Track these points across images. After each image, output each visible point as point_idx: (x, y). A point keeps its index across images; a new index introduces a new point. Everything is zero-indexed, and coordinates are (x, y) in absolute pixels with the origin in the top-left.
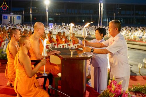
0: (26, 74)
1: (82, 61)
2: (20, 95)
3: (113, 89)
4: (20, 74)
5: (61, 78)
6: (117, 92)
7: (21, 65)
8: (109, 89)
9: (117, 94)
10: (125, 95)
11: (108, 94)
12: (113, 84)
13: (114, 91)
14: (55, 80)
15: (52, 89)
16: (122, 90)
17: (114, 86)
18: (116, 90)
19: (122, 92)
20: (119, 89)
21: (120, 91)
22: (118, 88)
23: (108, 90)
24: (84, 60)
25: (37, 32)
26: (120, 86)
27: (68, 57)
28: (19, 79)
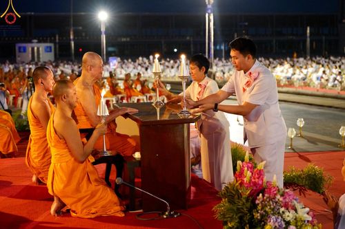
0: (72, 155)
1: (181, 126)
2: (59, 199)
3: (246, 180)
4: (58, 156)
5: (140, 162)
6: (255, 184)
8: (238, 179)
9: (255, 188)
10: (270, 189)
11: (237, 190)
12: (246, 169)
13: (250, 183)
14: (128, 166)
15: (123, 184)
16: (265, 179)
17: (249, 174)
18: (253, 180)
19: (265, 184)
20: (258, 178)
21: (260, 183)
22: (256, 176)
23: (237, 181)
24: (186, 125)
26: (260, 173)
28: (58, 167)
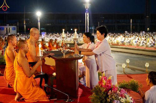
0: (25, 74)
1: (74, 60)
2: (19, 94)
3: (104, 84)
4: (19, 74)
5: (56, 77)
6: (108, 86)
7: (20, 66)
8: (100, 84)
9: (107, 88)
10: (114, 88)
11: (100, 89)
12: (103, 79)
13: (105, 85)
14: (50, 79)
15: (48, 87)
17: (104, 82)
18: (107, 84)
19: (112, 86)
20: (109, 83)
21: (110, 85)
22: (108, 82)
23: (99, 85)
25: (33, 37)
26: (110, 81)
28: (19, 79)
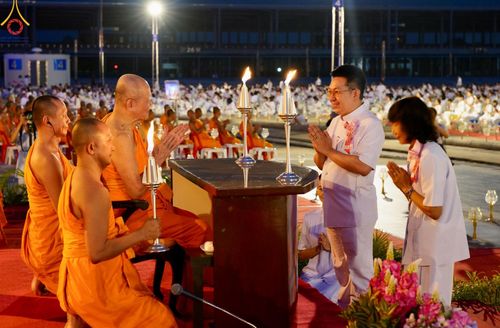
3: (388, 290)
6: (403, 297)
7: (78, 219)
8: (375, 289)
9: (402, 304)
10: (428, 306)
11: (373, 307)
12: (388, 271)
13: (394, 295)
14: (192, 265)
15: (182, 294)
17: (392, 280)
18: (400, 291)
19: (419, 299)
20: (408, 288)
21: (412, 295)
22: (406, 284)
23: (373, 293)
24: (290, 197)
26: (411, 279)
27: (235, 188)
